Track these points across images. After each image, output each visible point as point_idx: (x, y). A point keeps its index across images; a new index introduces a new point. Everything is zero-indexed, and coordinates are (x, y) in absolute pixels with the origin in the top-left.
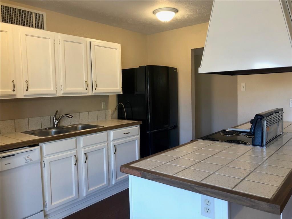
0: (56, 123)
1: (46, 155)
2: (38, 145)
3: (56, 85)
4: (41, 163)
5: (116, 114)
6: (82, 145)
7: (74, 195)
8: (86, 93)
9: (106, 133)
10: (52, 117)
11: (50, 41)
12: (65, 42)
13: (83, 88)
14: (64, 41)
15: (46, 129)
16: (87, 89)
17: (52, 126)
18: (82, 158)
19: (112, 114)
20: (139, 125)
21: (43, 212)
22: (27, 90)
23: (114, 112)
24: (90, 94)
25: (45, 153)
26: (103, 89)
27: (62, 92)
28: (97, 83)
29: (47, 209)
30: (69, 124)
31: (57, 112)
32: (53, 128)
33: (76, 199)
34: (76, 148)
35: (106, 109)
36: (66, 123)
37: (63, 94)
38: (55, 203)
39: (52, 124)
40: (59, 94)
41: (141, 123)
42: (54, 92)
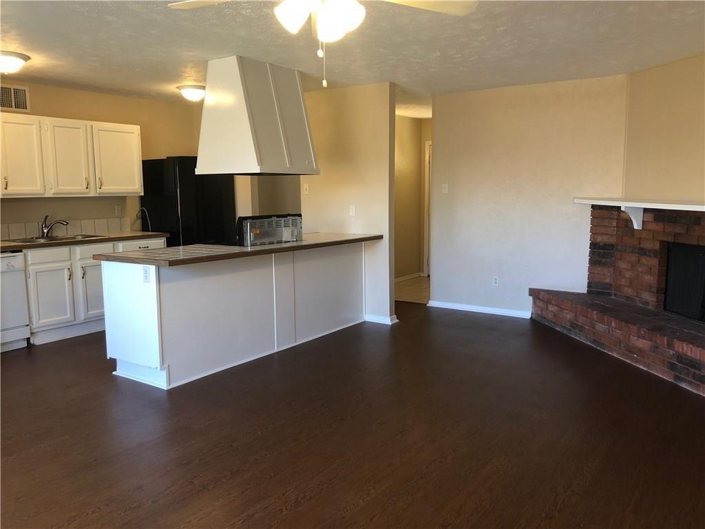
0: (45, 231)
1: (31, 264)
2: (21, 251)
3: (44, 182)
4: (25, 271)
5: (139, 223)
6: (78, 257)
7: (68, 316)
8: (87, 193)
9: (112, 245)
10: (41, 224)
11: (34, 129)
12: (55, 128)
13: (82, 186)
14: (54, 126)
15: (32, 238)
16: (87, 188)
17: (41, 235)
18: (78, 273)
19: (132, 225)
20: (165, 238)
21: (28, 327)
22: (6, 189)
23: (135, 221)
24: (92, 194)
25: (30, 262)
26: (110, 188)
27: (53, 191)
28: (103, 180)
29: (34, 326)
30: (65, 234)
31: (47, 217)
32: (43, 237)
33: (72, 321)
34: (70, 259)
35: (121, 217)
36: (60, 232)
37: (54, 194)
38: (44, 321)
39: (41, 232)
40: (49, 194)
41: (169, 235)
42: (42, 191)
